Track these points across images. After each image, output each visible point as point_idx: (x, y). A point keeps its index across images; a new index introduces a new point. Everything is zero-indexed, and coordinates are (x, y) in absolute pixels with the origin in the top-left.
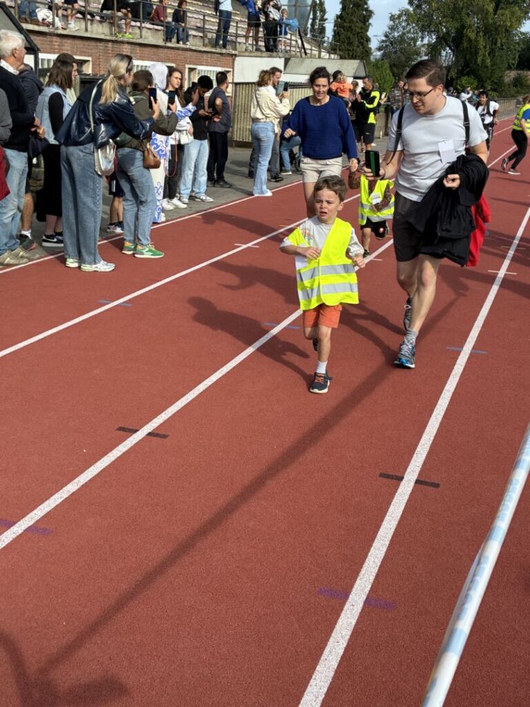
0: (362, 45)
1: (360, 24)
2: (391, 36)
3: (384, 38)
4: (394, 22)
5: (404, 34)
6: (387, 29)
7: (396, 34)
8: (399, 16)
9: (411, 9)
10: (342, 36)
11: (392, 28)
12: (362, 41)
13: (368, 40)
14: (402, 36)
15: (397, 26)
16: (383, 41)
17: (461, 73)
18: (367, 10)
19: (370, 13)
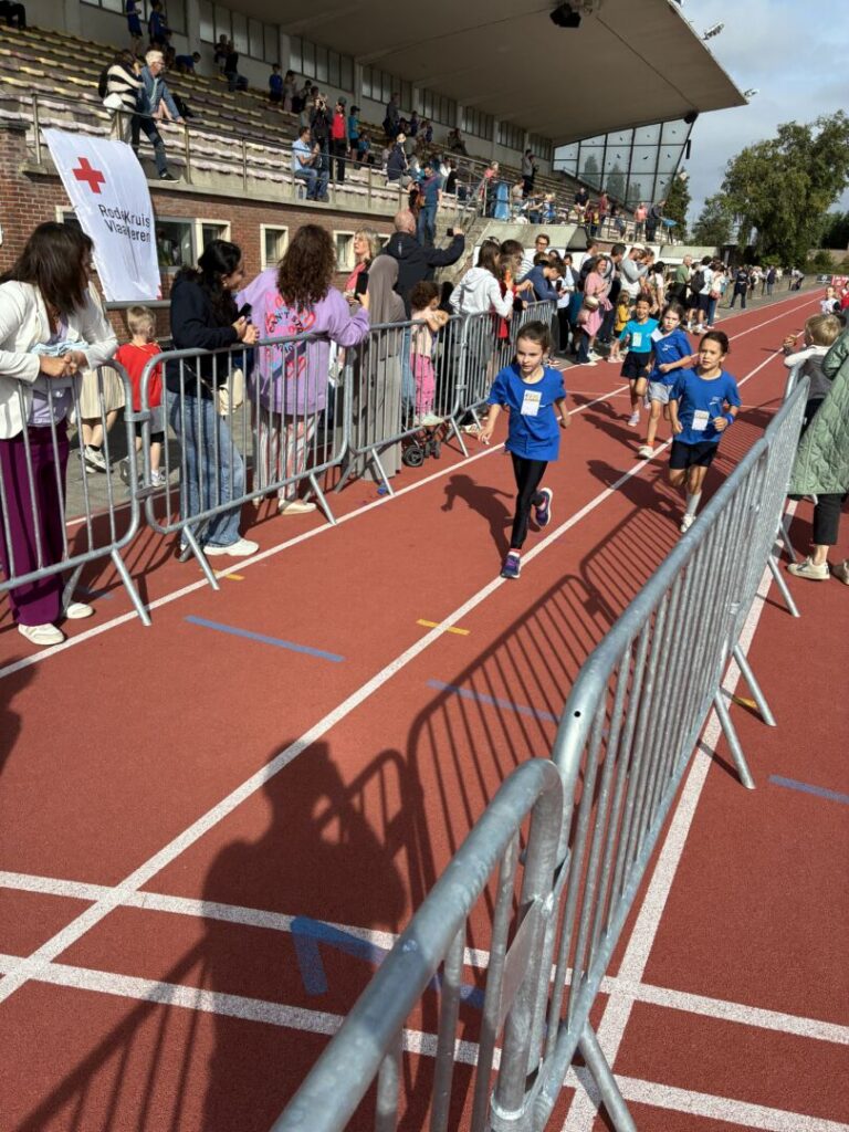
1: (679, 209)
2: (705, 219)
3: (698, 221)
4: (709, 206)
5: (718, 217)
6: (701, 213)
7: (710, 218)
8: (714, 201)
9: (725, 193)
11: (707, 212)
13: (685, 223)
14: (715, 220)
15: (711, 210)
16: (698, 224)
17: (768, 252)
18: (685, 196)
19: (688, 199)
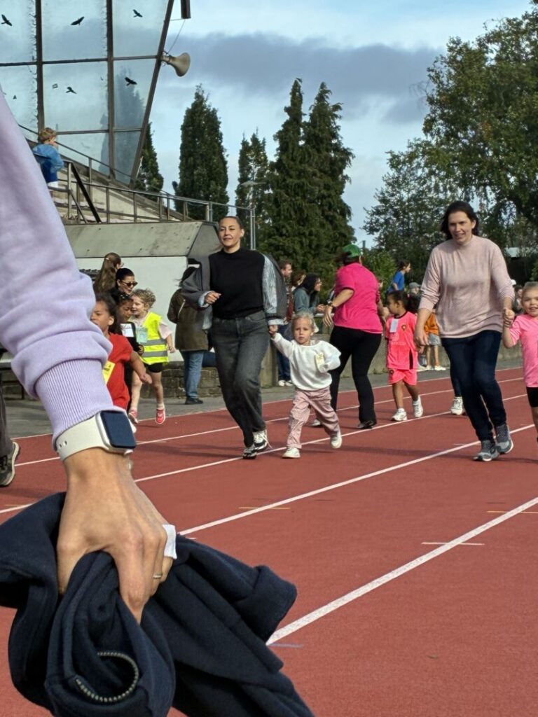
0: (331, 222)
1: (327, 180)
2: (393, 199)
3: (379, 206)
4: (399, 171)
5: (422, 193)
7: (405, 195)
8: (412, 157)
10: (285, 206)
11: (395, 184)
12: (331, 214)
13: (345, 211)
15: (405, 178)
16: (378, 212)
18: (337, 148)
19: (345, 155)
